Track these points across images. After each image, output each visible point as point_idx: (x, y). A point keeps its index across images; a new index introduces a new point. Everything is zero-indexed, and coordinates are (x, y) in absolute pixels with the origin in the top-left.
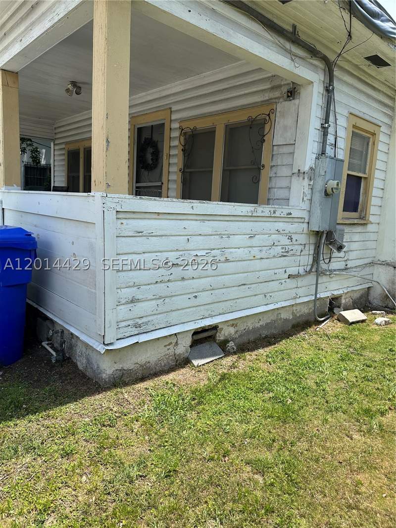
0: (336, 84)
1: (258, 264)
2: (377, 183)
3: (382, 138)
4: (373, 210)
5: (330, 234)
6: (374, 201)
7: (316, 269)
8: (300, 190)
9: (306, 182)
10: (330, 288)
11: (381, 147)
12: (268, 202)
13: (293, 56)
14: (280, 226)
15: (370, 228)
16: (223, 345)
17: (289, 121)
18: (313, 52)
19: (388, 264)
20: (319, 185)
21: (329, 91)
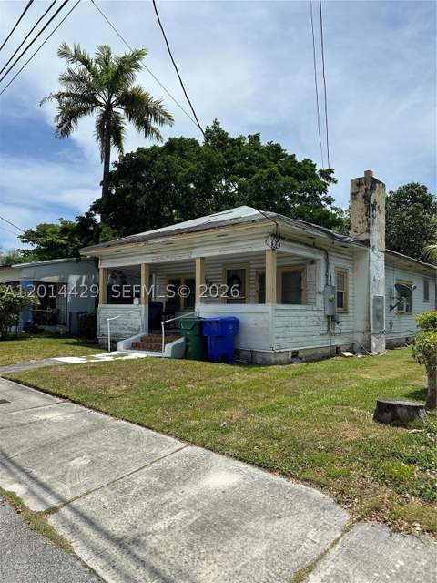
0: (330, 257)
1: (309, 329)
2: (350, 294)
3: (350, 274)
4: (350, 306)
5: (333, 317)
6: (350, 302)
7: (329, 333)
8: (320, 299)
9: (322, 297)
10: (337, 342)
11: (350, 278)
12: (306, 304)
13: (314, 252)
14: (316, 313)
15: (350, 315)
16: (301, 359)
17: (312, 272)
18: (321, 249)
19: (361, 332)
20: (327, 297)
21: (327, 260)
